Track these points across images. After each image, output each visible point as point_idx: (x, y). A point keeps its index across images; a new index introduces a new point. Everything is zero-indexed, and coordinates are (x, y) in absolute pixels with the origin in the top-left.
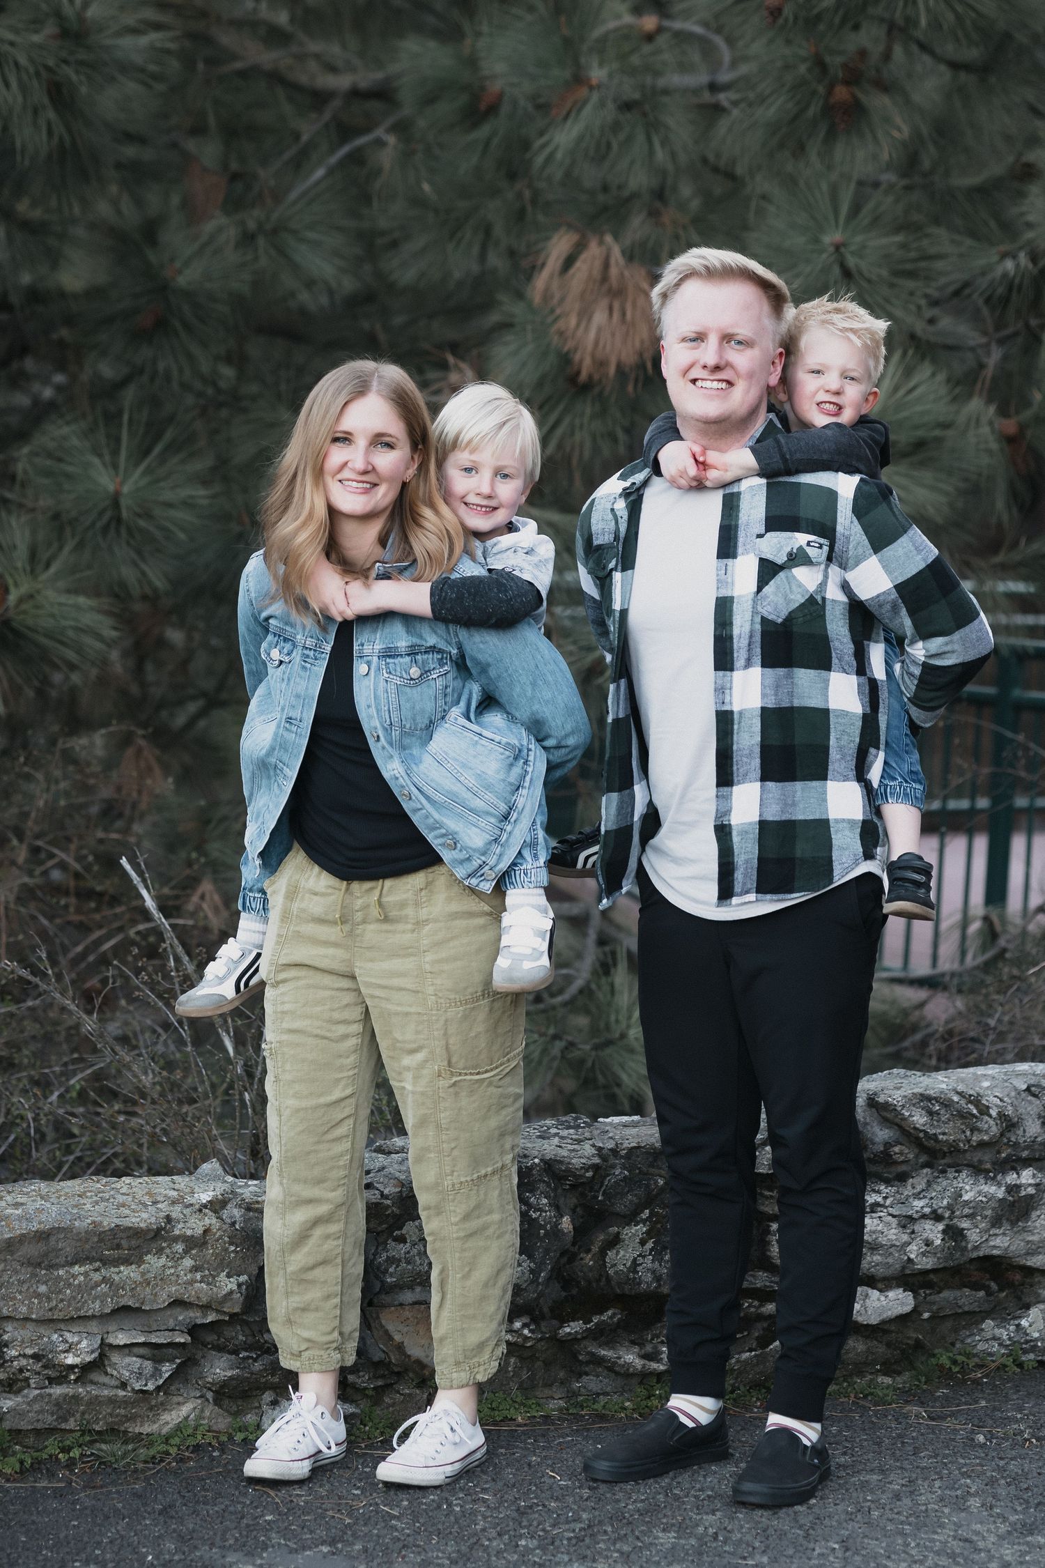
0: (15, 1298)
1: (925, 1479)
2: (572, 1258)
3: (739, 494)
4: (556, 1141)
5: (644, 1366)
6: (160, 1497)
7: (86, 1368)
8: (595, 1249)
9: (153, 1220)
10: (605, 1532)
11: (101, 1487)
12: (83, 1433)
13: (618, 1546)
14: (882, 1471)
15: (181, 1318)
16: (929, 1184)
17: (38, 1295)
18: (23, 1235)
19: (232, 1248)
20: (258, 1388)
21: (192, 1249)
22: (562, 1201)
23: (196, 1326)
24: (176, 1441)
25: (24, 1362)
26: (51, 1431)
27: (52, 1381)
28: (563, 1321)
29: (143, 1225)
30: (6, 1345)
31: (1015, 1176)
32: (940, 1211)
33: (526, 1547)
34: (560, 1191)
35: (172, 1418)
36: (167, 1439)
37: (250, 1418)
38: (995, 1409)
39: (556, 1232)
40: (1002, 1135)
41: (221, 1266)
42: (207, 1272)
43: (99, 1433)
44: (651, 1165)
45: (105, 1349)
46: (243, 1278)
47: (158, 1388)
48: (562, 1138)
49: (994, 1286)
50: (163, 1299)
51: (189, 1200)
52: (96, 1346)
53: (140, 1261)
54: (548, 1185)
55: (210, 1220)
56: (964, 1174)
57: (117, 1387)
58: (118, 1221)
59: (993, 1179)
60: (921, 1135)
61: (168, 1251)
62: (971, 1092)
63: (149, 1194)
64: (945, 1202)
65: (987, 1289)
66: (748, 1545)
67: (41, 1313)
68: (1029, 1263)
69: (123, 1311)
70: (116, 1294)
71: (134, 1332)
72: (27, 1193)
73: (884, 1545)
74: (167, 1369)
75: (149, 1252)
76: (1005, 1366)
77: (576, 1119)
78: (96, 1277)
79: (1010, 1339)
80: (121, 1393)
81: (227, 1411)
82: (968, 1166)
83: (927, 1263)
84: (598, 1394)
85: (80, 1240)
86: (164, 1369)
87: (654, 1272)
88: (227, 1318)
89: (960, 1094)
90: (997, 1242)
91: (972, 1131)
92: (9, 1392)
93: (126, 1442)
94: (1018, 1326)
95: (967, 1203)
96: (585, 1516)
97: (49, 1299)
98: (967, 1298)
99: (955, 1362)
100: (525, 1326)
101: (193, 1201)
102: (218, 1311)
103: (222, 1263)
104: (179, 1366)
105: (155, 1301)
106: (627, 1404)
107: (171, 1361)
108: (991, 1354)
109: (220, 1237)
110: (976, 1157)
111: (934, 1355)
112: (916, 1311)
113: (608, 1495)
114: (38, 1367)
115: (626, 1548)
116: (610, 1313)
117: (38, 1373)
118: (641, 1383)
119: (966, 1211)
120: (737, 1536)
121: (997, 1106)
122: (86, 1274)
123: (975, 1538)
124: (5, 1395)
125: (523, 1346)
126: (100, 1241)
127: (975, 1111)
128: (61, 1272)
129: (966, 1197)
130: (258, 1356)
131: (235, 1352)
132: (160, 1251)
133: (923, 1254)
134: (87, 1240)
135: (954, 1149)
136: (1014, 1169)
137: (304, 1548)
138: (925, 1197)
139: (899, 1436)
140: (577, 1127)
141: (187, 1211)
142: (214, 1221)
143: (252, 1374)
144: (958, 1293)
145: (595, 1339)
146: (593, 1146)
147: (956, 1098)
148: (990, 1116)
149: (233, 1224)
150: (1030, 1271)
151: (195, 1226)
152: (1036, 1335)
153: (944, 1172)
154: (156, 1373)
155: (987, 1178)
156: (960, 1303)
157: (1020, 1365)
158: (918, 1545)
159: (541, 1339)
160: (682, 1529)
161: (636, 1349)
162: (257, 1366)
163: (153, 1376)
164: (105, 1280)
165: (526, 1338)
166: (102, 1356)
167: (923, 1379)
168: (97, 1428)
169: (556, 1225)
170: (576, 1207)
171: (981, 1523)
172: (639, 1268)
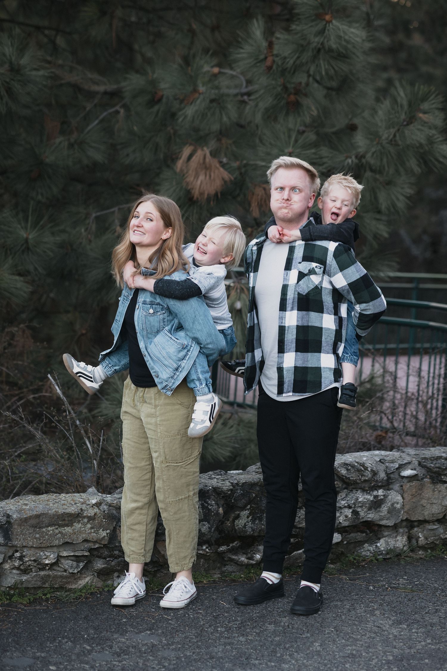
0: (27, 539)
1: (357, 604)
2: (222, 523)
3: (295, 246)
4: (215, 480)
5: (248, 562)
6: (82, 612)
7: (52, 565)
8: (231, 519)
9: (76, 510)
10: (248, 625)
11: (60, 609)
12: (51, 588)
13: (254, 630)
14: (341, 601)
15: (86, 546)
16: (346, 495)
17: (36, 538)
18: (31, 516)
19: (104, 520)
20: (113, 571)
21: (90, 521)
22: (219, 502)
23: (91, 549)
24: (84, 591)
25: (30, 563)
26: (40, 588)
27: (40, 569)
28: (220, 545)
29: (73, 512)
30: (24, 557)
31: (376, 492)
32: (351, 505)
33: (221, 630)
34: (218, 499)
35: (82, 582)
36: (81, 590)
37: (110, 582)
38: (372, 577)
39: (217, 514)
40: (372, 477)
41: (100, 527)
42: (95, 529)
43: (56, 588)
44: (250, 489)
45: (59, 557)
46: (108, 531)
47: (78, 572)
48: (217, 479)
49: (368, 531)
50: (80, 539)
51: (88, 502)
52: (56, 556)
53: (72, 525)
54: (215, 497)
55: (96, 510)
56: (359, 492)
57: (63, 571)
58: (64, 511)
59: (369, 493)
60: (344, 478)
61: (82, 521)
62: (361, 462)
63: (73, 500)
64: (353, 502)
65: (366, 532)
66: (301, 629)
67: (37, 545)
68: (381, 523)
69: (66, 543)
70: (64, 538)
71: (69, 551)
72: (28, 500)
73: (350, 629)
74: (81, 565)
75: (75, 522)
76: (372, 560)
77: (220, 472)
78: (57, 531)
79: (373, 550)
80: (65, 574)
81: (101, 580)
82: (360, 488)
83: (346, 524)
84: (232, 572)
85: (51, 518)
86: (80, 565)
87: (252, 528)
88: (102, 546)
89: (357, 462)
90: (370, 516)
91: (362, 476)
92: (25, 574)
93: (66, 592)
94: (376, 546)
95: (360, 502)
96: (239, 619)
97: (40, 540)
98: (359, 536)
99: (355, 559)
100: (207, 548)
101: (90, 503)
102: (99, 543)
103: (101, 526)
104: (86, 563)
105: (77, 540)
106: (242, 576)
107: (83, 562)
108: (367, 556)
109: (100, 516)
110: (363, 485)
111: (347, 557)
112: (342, 541)
113: (245, 611)
114: (35, 564)
115: (257, 631)
116: (236, 543)
117: (35, 567)
118: (246, 568)
119: (360, 505)
120: (296, 626)
121: (370, 467)
122: (53, 530)
123: (381, 626)
124: (23, 575)
125: (206, 555)
126: (58, 518)
127: (363, 469)
128: (44, 530)
129: (360, 500)
130: (113, 560)
131: (105, 558)
132: (79, 522)
133: (345, 520)
134: (53, 518)
135: (355, 483)
136: (376, 489)
137: (141, 632)
138: (345, 500)
139: (342, 587)
140: (221, 475)
141: (88, 507)
142: (98, 510)
143: (111, 566)
144: (356, 534)
145: (230, 552)
146: (229, 482)
147: (356, 464)
148: (368, 471)
149: (104, 511)
150: (380, 526)
151: (91, 512)
152: (383, 549)
153: (352, 491)
154: (78, 566)
155: (367, 493)
156: (357, 538)
157: (377, 560)
158: (362, 629)
159: (212, 553)
160: (275, 623)
161: (245, 556)
162: (113, 563)
163: (76, 567)
164: (60, 532)
165: (207, 552)
166: (58, 560)
167: (345, 565)
168: (56, 587)
169: (218, 511)
170: (224, 504)
171: (382, 620)
172: (247, 527)
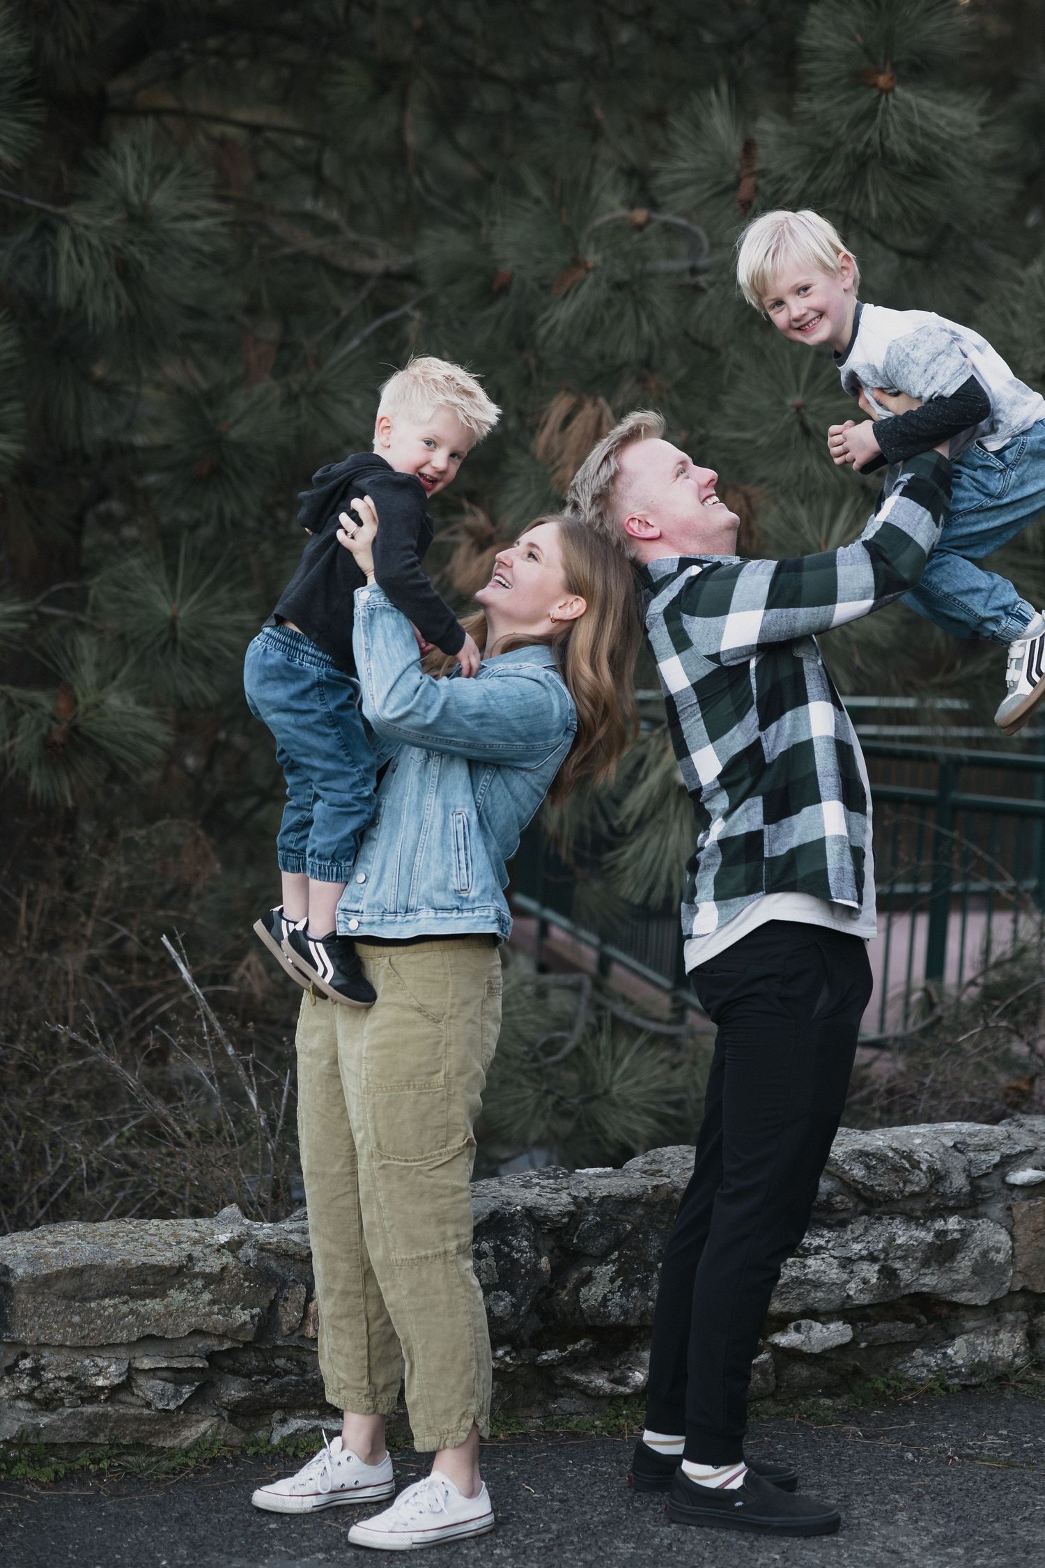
0: (51, 1327)
1: (859, 1494)
2: (550, 1293)
4: (537, 1190)
5: (612, 1389)
6: (177, 1505)
7: (115, 1390)
8: (570, 1285)
9: (176, 1259)
10: (572, 1542)
11: (126, 1496)
12: (112, 1446)
13: (582, 1555)
14: (821, 1487)
15: (200, 1346)
16: (866, 1229)
17: (72, 1325)
18: (59, 1272)
19: (247, 1284)
20: (268, 1408)
21: (211, 1284)
22: (541, 1245)
23: (213, 1352)
24: (195, 1454)
25: (59, 1384)
26: (83, 1444)
27: (84, 1401)
28: (542, 1349)
29: (167, 1263)
30: (43, 1369)
31: (942, 1222)
32: (876, 1253)
33: (500, 1555)
34: (539, 1234)
35: (191, 1434)
36: (186, 1453)
37: (261, 1434)
38: (922, 1429)
39: (536, 1271)
40: (931, 1186)
41: (236, 1300)
42: (223, 1305)
43: (126, 1447)
44: (620, 1212)
45: (132, 1373)
46: (256, 1311)
47: (179, 1408)
48: (543, 1187)
49: (923, 1319)
50: (184, 1329)
51: (209, 1240)
52: (124, 1370)
53: (164, 1295)
54: (529, 1229)
55: (227, 1259)
56: (897, 1221)
57: (142, 1406)
58: (144, 1260)
59: (923, 1225)
60: (860, 1186)
61: (189, 1286)
62: (904, 1149)
63: (174, 1235)
64: (880, 1246)
65: (917, 1321)
67: (75, 1340)
68: (954, 1299)
69: (148, 1339)
70: (142, 1325)
71: (158, 1358)
72: (67, 1233)
74: (187, 1391)
75: (171, 1287)
76: (933, 1390)
77: (555, 1170)
78: (124, 1309)
79: (937, 1365)
80: (146, 1412)
81: (241, 1428)
82: (901, 1213)
83: (864, 1299)
84: (571, 1414)
85: (110, 1276)
86: (184, 1391)
87: (621, 1306)
88: (241, 1346)
89: (895, 1150)
90: (927, 1280)
91: (905, 1183)
92: (46, 1410)
93: (150, 1455)
94: (945, 1354)
95: (900, 1246)
96: (554, 1527)
97: (82, 1328)
98: (900, 1330)
99: (888, 1386)
100: (506, 1354)
101: (213, 1242)
102: (233, 1340)
103: (236, 1298)
104: (198, 1388)
105: (177, 1331)
106: (597, 1423)
107: (191, 1384)
108: (920, 1379)
109: (236, 1275)
110: (909, 1205)
111: (870, 1380)
112: (854, 1341)
113: (576, 1508)
114: (71, 1388)
115: (589, 1557)
116: (582, 1342)
117: (72, 1394)
118: (610, 1404)
119: (899, 1253)
120: (688, 1547)
121: (927, 1161)
122: (115, 1306)
123: (901, 1550)
124: (42, 1412)
125: (505, 1372)
126: (128, 1277)
127: (907, 1166)
128: (93, 1305)
129: (899, 1241)
130: (269, 1380)
131: (249, 1376)
132: (182, 1286)
133: (861, 1291)
134: (117, 1277)
135: (888, 1199)
136: (942, 1216)
137: (302, 1555)
138: (862, 1241)
139: (837, 1454)
140: (556, 1177)
141: (207, 1251)
142: (231, 1259)
143: (263, 1395)
144: (891, 1325)
145: (569, 1365)
146: (569, 1194)
147: (890, 1154)
148: (921, 1170)
149: (248, 1262)
150: (956, 1306)
151: (213, 1264)
152: (960, 1362)
153: (879, 1218)
154: (177, 1394)
155: (917, 1225)
156: (893, 1334)
157: (946, 1389)
159: (521, 1366)
160: (640, 1539)
161: (606, 1374)
162: (268, 1388)
163: (174, 1397)
164: (132, 1312)
165: (508, 1365)
166: (130, 1378)
167: (860, 1401)
168: (125, 1442)
169: (536, 1264)
170: (553, 1249)
171: (907, 1535)
172: (609, 1303)
